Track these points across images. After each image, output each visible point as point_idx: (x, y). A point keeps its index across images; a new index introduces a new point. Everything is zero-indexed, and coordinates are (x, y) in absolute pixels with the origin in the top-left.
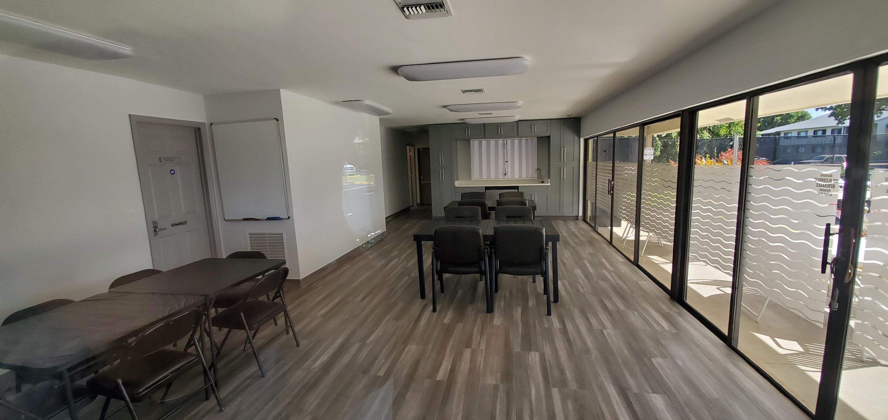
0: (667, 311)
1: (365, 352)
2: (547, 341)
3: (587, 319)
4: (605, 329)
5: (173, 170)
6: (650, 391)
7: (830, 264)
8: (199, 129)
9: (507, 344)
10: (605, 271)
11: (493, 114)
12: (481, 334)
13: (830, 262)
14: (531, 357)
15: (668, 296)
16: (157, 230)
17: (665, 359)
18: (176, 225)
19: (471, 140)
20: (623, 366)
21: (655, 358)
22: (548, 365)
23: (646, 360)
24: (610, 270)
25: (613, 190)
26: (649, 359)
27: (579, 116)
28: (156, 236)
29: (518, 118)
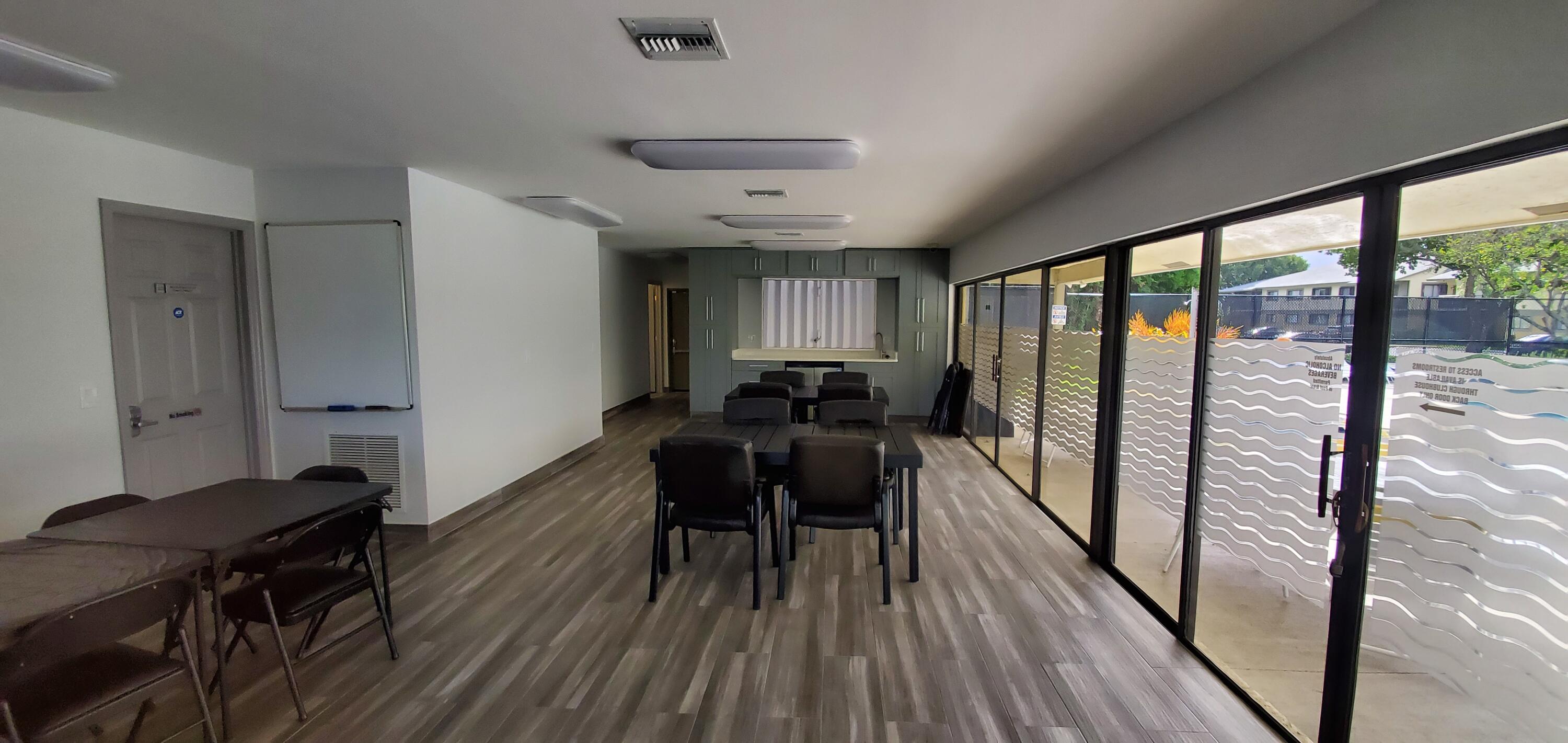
0: (1083, 581)
1: (545, 664)
2: (881, 638)
3: (952, 595)
4: (981, 613)
5: (181, 310)
6: (1053, 723)
7: (1332, 502)
8: (240, 233)
9: (812, 645)
10: (984, 512)
11: (802, 235)
12: (767, 626)
13: (1332, 499)
14: (853, 666)
15: (1086, 555)
16: (140, 424)
17: (1079, 665)
18: (179, 415)
19: (763, 279)
20: (1008, 679)
21: (1062, 663)
22: (881, 678)
23: (1047, 668)
24: (992, 509)
25: (999, 373)
26: (1052, 664)
27: (948, 247)
28: (137, 436)
29: (844, 244)
